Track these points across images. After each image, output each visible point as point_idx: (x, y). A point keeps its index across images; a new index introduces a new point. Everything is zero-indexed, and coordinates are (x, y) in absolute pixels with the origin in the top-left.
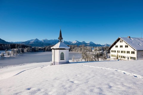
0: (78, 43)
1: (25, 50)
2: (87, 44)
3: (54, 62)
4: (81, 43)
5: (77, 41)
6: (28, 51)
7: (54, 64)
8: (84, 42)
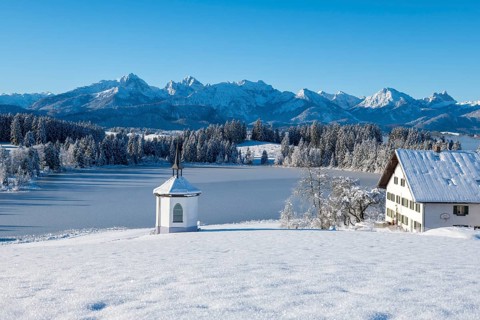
0: (404, 107)
1: (68, 153)
2: (469, 109)
3: (159, 227)
4: (420, 103)
5: (394, 92)
6: (80, 160)
7: (159, 233)
8: (446, 97)
